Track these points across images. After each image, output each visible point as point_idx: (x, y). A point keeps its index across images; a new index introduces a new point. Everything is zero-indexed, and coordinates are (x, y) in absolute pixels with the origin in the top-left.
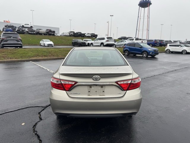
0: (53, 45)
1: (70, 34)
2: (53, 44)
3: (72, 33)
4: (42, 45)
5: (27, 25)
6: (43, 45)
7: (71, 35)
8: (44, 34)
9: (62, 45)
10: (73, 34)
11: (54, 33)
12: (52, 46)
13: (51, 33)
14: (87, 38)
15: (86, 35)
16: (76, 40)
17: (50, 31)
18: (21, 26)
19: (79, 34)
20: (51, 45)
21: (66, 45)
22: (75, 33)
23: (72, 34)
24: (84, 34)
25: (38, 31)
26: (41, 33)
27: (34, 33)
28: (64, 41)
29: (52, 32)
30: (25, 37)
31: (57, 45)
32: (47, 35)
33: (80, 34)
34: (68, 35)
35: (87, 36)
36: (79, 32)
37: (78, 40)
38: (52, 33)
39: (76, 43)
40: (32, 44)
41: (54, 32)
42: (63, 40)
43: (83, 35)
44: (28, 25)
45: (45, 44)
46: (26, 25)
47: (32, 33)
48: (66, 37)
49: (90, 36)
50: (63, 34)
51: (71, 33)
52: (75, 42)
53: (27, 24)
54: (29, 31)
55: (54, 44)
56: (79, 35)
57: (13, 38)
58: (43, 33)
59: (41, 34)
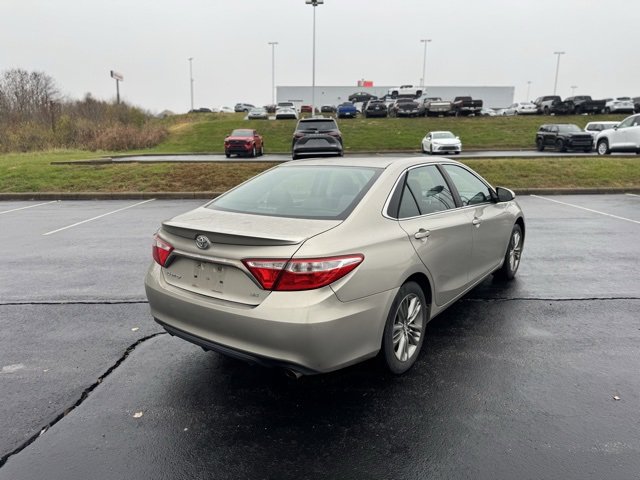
0: (460, 150)
1: (538, 106)
2: (459, 145)
3: (549, 103)
4: (426, 149)
5: (408, 89)
6: (429, 150)
7: (542, 108)
8: (445, 114)
9: (496, 146)
10: (549, 106)
11: (477, 108)
12: (457, 153)
13: (467, 108)
14: (611, 116)
15: (608, 104)
16: (554, 129)
17: (467, 101)
18: (390, 93)
19: (577, 103)
20: (454, 148)
21: (513, 146)
22: (563, 100)
23: (546, 107)
24: (603, 102)
25: (427, 104)
26: (436, 110)
27: (414, 111)
28: (509, 132)
29: (470, 106)
30: (386, 126)
31: (479, 147)
32: (453, 115)
33: (583, 104)
34: (533, 109)
35: (616, 107)
36: (580, 98)
37: (562, 127)
38: (472, 109)
39: (552, 137)
40: (397, 149)
41: (479, 103)
42: (505, 131)
43: (595, 108)
44: (411, 86)
45: (434, 145)
46: (404, 89)
47: (408, 111)
48: (521, 117)
49: (633, 107)
50: (513, 109)
51: (545, 103)
52: (546, 137)
53: (407, 87)
54: (400, 107)
55: (463, 147)
56: (578, 106)
57: (320, 132)
58: (440, 110)
59: (435, 114)
